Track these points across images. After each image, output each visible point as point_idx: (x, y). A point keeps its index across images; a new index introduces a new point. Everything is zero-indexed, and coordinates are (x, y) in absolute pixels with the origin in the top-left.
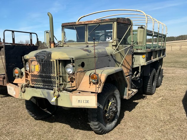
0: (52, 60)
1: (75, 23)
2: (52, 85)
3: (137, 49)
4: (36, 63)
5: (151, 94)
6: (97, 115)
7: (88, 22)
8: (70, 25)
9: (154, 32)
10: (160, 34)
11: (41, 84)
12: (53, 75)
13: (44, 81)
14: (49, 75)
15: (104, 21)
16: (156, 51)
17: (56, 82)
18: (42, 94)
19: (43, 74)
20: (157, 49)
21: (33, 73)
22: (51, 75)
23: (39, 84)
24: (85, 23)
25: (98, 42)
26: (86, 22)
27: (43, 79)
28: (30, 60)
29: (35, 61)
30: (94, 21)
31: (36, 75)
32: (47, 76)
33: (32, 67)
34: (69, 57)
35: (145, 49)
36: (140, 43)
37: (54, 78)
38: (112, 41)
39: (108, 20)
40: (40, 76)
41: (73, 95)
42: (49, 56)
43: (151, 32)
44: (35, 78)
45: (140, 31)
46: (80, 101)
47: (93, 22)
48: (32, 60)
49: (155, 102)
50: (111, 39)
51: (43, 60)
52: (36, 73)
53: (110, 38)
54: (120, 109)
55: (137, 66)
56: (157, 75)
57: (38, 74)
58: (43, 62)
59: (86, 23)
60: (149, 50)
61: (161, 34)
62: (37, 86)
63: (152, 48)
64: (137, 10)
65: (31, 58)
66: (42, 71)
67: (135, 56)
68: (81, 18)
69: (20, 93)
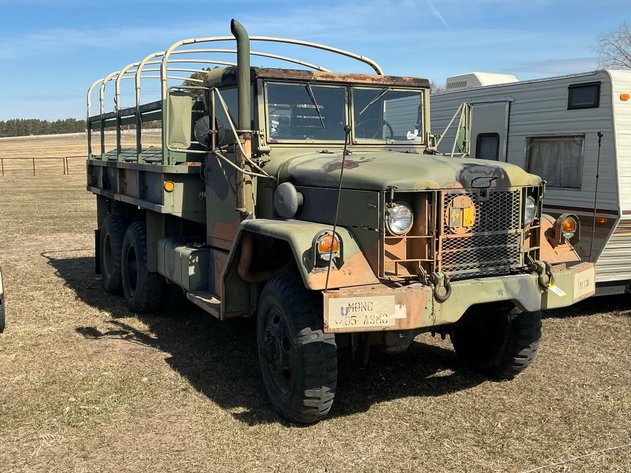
0: (512, 190)
2: (505, 261)
4: (468, 201)
11: (472, 264)
12: (513, 231)
13: (482, 256)
14: (503, 232)
15: (401, 83)
17: (522, 250)
19: (485, 233)
21: (450, 236)
22: (510, 231)
23: (463, 265)
24: (344, 78)
26: (348, 77)
27: (482, 247)
28: (443, 193)
29: (460, 195)
31: (463, 238)
32: (497, 236)
33: (455, 214)
37: (516, 238)
40: (474, 241)
42: (503, 177)
44: (455, 250)
47: (369, 81)
48: (450, 192)
51: (488, 191)
52: (461, 233)
57: (470, 235)
58: (488, 198)
65: (449, 186)
66: (481, 224)
69: (430, 306)
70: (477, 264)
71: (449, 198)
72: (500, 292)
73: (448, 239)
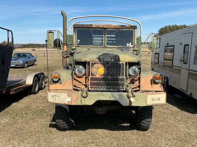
2: (118, 87)
4: (100, 65)
7: (107, 26)
8: (85, 27)
11: (103, 87)
12: (121, 77)
13: (108, 85)
14: (116, 77)
17: (125, 84)
19: (109, 77)
21: (93, 77)
22: (119, 77)
24: (103, 26)
25: (118, 47)
27: (108, 82)
28: (91, 63)
29: (98, 63)
30: (114, 26)
31: (99, 78)
32: (114, 78)
37: (123, 80)
39: (129, 26)
40: (104, 79)
42: (117, 58)
44: (96, 82)
46: (154, 99)
47: (112, 27)
48: (93, 62)
51: (110, 63)
52: (98, 76)
57: (102, 77)
59: (105, 27)
62: (99, 89)
64: (133, 20)
65: (93, 60)
69: (80, 99)
70: (106, 87)
71: (93, 64)
72: (110, 97)
73: (93, 78)
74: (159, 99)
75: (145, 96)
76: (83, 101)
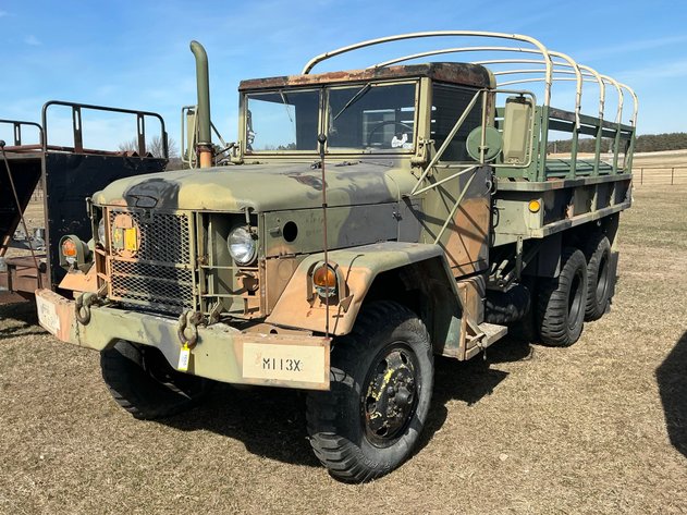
0: (179, 213)
1: (285, 78)
2: (179, 301)
3: (512, 179)
4: (128, 220)
5: (562, 342)
6: (335, 414)
7: (330, 75)
8: (269, 86)
9: (580, 115)
10: (606, 124)
11: (143, 295)
12: (182, 266)
13: (153, 287)
14: (170, 265)
15: (385, 75)
16: (591, 188)
17: (194, 292)
18: (143, 330)
19: (151, 262)
20: (594, 178)
21: (117, 258)
22: (178, 265)
23: (131, 293)
24: (319, 79)
25: (361, 151)
26: (324, 77)
27: (151, 278)
28: (108, 210)
29: (125, 213)
30: (351, 76)
31: (129, 263)
32: (164, 267)
33: (117, 235)
34: (239, 205)
35: (541, 177)
36: (513, 156)
37: (186, 275)
38: (410, 147)
39: (401, 70)
40: (142, 268)
41: (247, 340)
42: (172, 196)
43: (568, 115)
44: (124, 275)
45: (515, 111)
46: (271, 362)
47: (345, 79)
48: (114, 209)
49: (573, 372)
50: (410, 141)
51: (152, 212)
52: (127, 256)
53: (405, 137)
54: (429, 394)
55: (510, 240)
56: (589, 273)
57: (135, 260)
58: (152, 220)
59: (321, 81)
60: (557, 184)
61: (611, 124)
62: (132, 301)
63: (570, 176)
64: (517, 36)
65: (113, 202)
66: (147, 250)
67: (500, 204)
68: (316, 63)
69: (75, 325)
70: (148, 296)
71: (114, 214)
72: (140, 333)
73: (117, 261)
74: (294, 365)
75: (233, 346)
76: (81, 335)
